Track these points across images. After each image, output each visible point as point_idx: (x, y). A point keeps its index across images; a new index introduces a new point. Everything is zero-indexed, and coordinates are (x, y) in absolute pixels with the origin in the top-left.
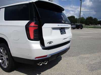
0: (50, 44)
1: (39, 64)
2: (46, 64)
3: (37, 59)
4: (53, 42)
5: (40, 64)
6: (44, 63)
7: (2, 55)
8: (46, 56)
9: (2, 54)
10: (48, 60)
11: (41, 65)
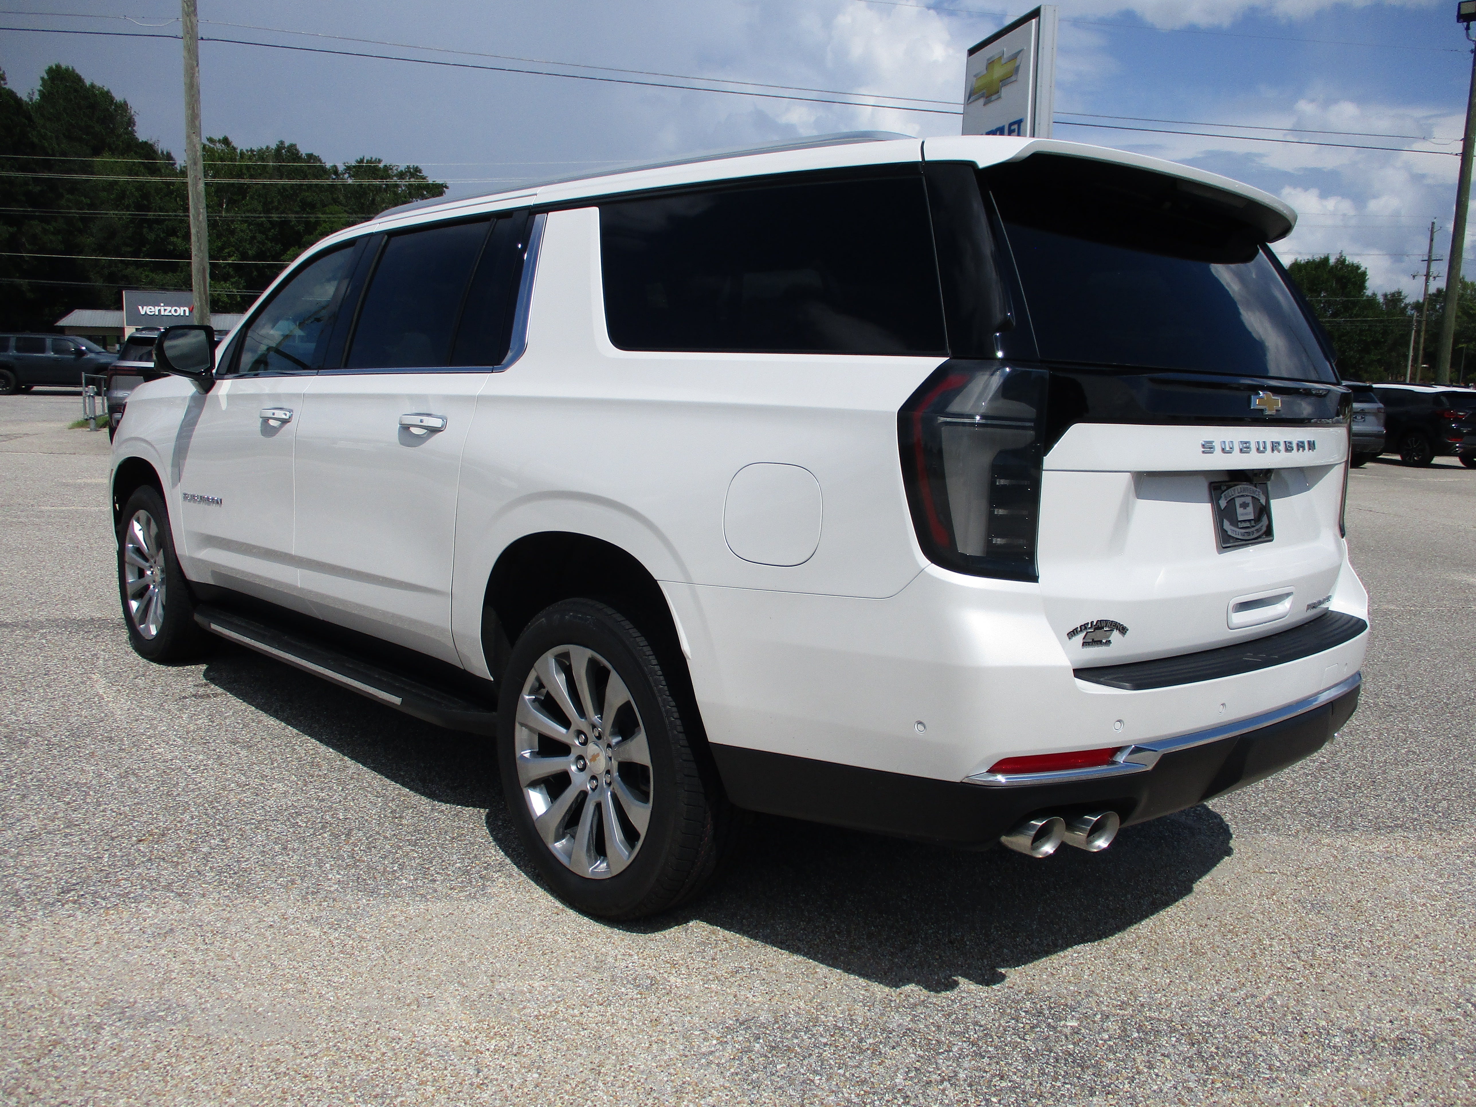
0: (1098, 643)
1: (1020, 842)
2: (1102, 843)
3: (1001, 779)
4: (1123, 630)
5: (1042, 835)
6: (1077, 838)
7: (558, 731)
8: (1105, 755)
9: (566, 723)
10: (1124, 810)
11: (1048, 849)
